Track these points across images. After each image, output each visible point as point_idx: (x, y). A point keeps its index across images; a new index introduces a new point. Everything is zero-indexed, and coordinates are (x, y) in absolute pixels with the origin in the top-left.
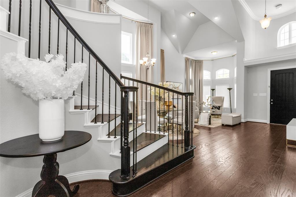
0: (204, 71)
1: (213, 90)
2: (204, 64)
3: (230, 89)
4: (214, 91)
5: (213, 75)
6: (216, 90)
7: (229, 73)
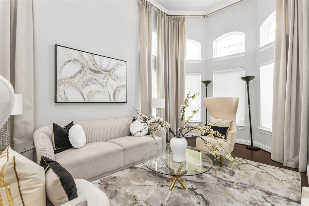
0: (186, 40)
1: (207, 83)
2: (189, 26)
3: (247, 79)
4: (208, 85)
5: (207, 48)
6: (212, 84)
7: (244, 42)
